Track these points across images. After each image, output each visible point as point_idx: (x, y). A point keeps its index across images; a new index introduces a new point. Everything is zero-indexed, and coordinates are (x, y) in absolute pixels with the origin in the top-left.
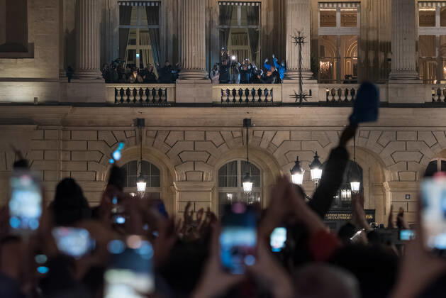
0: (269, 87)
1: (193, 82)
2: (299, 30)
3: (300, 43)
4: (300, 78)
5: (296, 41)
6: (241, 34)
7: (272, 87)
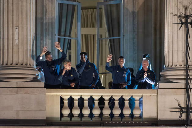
0: (136, 94)
1: (15, 85)
2: (186, 3)
3: (186, 24)
4: (186, 79)
5: (181, 21)
6: (92, 10)
7: (141, 94)
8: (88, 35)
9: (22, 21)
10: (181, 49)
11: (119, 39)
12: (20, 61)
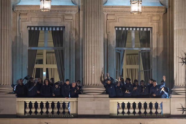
0: (159, 101)
5: (183, 61)
6: (134, 55)
7: (161, 101)
8: (132, 69)
9: (97, 61)
10: (183, 76)
11: (150, 71)
12: (96, 83)
